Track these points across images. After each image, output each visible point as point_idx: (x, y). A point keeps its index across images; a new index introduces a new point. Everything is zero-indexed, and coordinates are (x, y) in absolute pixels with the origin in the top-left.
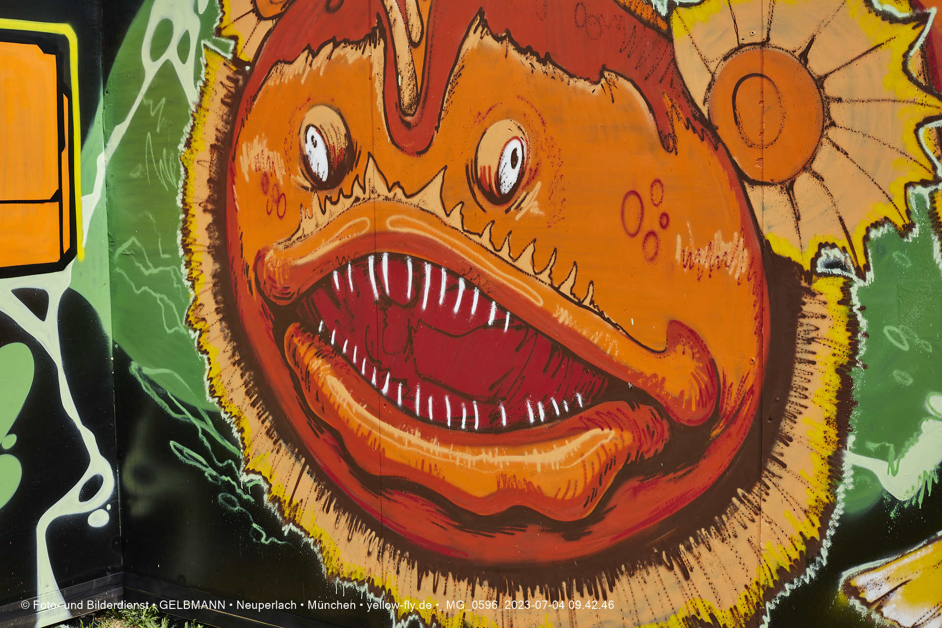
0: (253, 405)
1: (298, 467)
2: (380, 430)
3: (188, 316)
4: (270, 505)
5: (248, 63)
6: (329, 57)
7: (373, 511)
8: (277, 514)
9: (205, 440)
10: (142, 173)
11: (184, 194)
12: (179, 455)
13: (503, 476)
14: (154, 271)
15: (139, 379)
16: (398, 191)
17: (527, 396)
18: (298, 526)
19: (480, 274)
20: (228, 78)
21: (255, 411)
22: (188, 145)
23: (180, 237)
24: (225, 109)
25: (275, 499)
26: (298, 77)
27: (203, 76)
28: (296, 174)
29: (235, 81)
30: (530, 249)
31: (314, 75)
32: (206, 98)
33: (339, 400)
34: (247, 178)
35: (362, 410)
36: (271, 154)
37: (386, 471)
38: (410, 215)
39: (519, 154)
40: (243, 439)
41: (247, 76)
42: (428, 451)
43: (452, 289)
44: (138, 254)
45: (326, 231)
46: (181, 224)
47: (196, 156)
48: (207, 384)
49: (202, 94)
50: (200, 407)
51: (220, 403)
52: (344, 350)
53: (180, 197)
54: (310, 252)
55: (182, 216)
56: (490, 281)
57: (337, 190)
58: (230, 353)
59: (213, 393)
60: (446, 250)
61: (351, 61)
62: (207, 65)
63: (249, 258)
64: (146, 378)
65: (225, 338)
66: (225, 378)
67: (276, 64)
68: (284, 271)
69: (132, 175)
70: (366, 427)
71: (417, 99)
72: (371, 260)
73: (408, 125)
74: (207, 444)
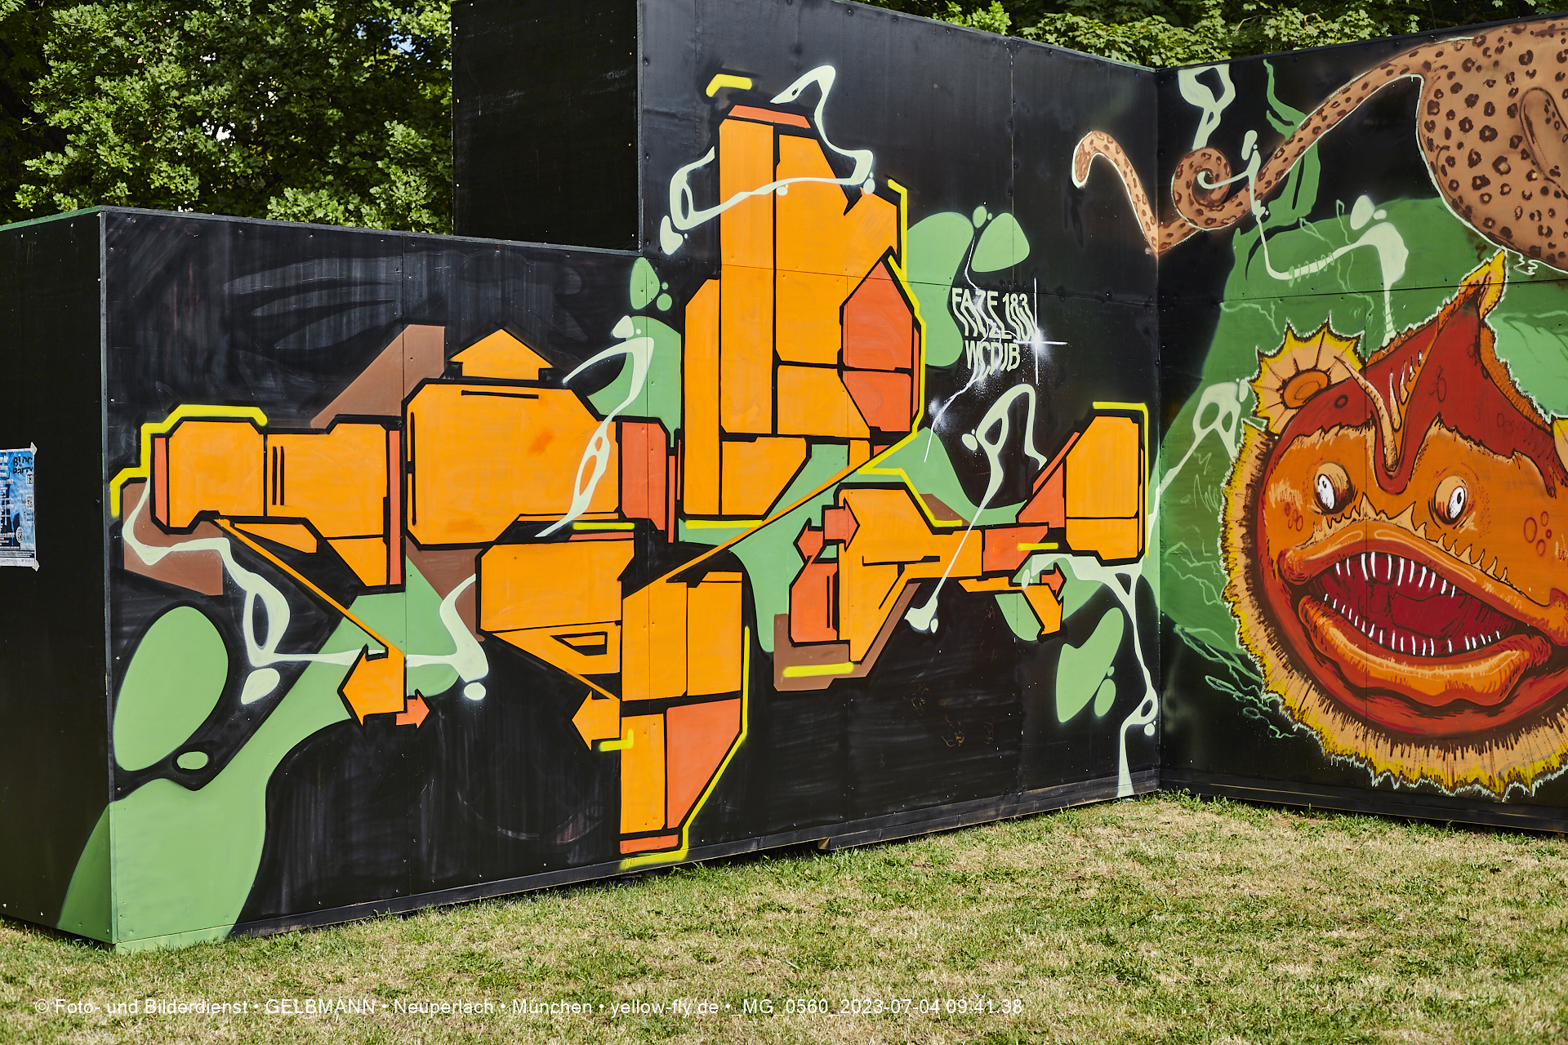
0: (1273, 649)
1: (1306, 686)
2: (1367, 659)
3: (1224, 593)
4: (1284, 712)
5: (1277, 435)
6: (1337, 434)
7: (1360, 710)
8: (1289, 718)
9: (1234, 673)
10: (1191, 500)
11: (1224, 515)
12: (1212, 685)
13: (1449, 682)
14: (1197, 564)
15: (1182, 636)
16: (1383, 516)
17: (1465, 634)
18: (1304, 724)
19: (1436, 564)
20: (1261, 443)
21: (1275, 652)
22: (1229, 483)
23: (1220, 542)
24: (1259, 462)
25: (1288, 708)
26: (1314, 445)
27: (1242, 441)
28: (1311, 504)
29: (1268, 445)
30: (1469, 550)
31: (1325, 445)
32: (1244, 454)
33: (1338, 642)
34: (1274, 506)
35: (1355, 648)
36: (1292, 491)
37: (1370, 685)
38: (1391, 530)
39: (1462, 496)
40: (1264, 671)
41: (1276, 443)
42: (1400, 670)
43: (1418, 573)
44: (1185, 554)
45: (1331, 539)
46: (1221, 534)
47: (1234, 491)
48: (1238, 637)
49: (1241, 452)
50: (1231, 652)
51: (1247, 649)
52: (1343, 611)
53: (1220, 517)
54: (1319, 552)
55: (1222, 529)
56: (1442, 568)
57: (1340, 514)
58: (1257, 616)
59: (1242, 642)
60: (1414, 550)
61: (1352, 438)
62: (1245, 434)
63: (1274, 556)
64: (1187, 635)
65: (1253, 607)
66: (1252, 633)
67: (1298, 436)
68: (1300, 564)
69: (1182, 502)
70: (1357, 658)
71: (1397, 462)
72: (1363, 557)
73: (1391, 477)
74: (1236, 676)
